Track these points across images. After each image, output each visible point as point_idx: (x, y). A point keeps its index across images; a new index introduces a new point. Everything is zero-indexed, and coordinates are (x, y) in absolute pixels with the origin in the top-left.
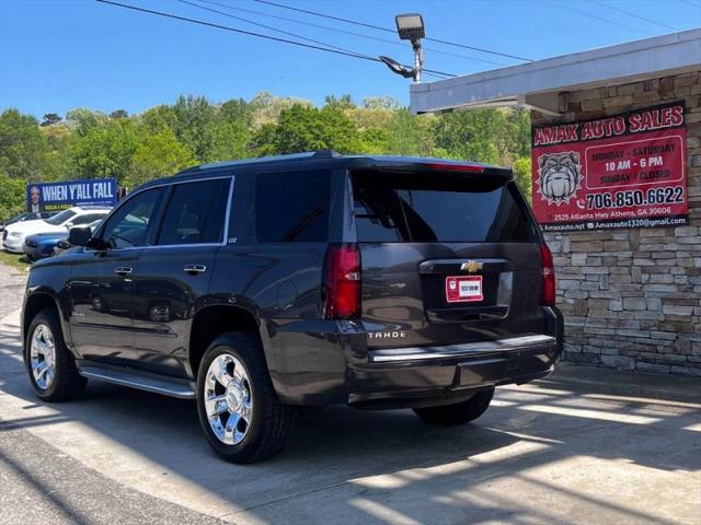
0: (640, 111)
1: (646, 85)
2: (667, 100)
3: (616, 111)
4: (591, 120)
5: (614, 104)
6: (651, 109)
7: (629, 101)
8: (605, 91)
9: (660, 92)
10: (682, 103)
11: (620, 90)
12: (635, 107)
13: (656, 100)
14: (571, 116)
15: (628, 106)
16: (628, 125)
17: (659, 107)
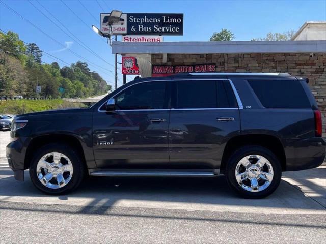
0: (199, 65)
1: (201, 56)
2: (209, 62)
3: (189, 64)
4: (179, 66)
5: (188, 61)
6: (203, 64)
7: (194, 60)
8: (185, 56)
9: (206, 59)
10: (215, 64)
11: (191, 56)
12: (197, 63)
13: (205, 62)
14: (170, 63)
15: (193, 62)
16: (194, 69)
17: (206, 64)
